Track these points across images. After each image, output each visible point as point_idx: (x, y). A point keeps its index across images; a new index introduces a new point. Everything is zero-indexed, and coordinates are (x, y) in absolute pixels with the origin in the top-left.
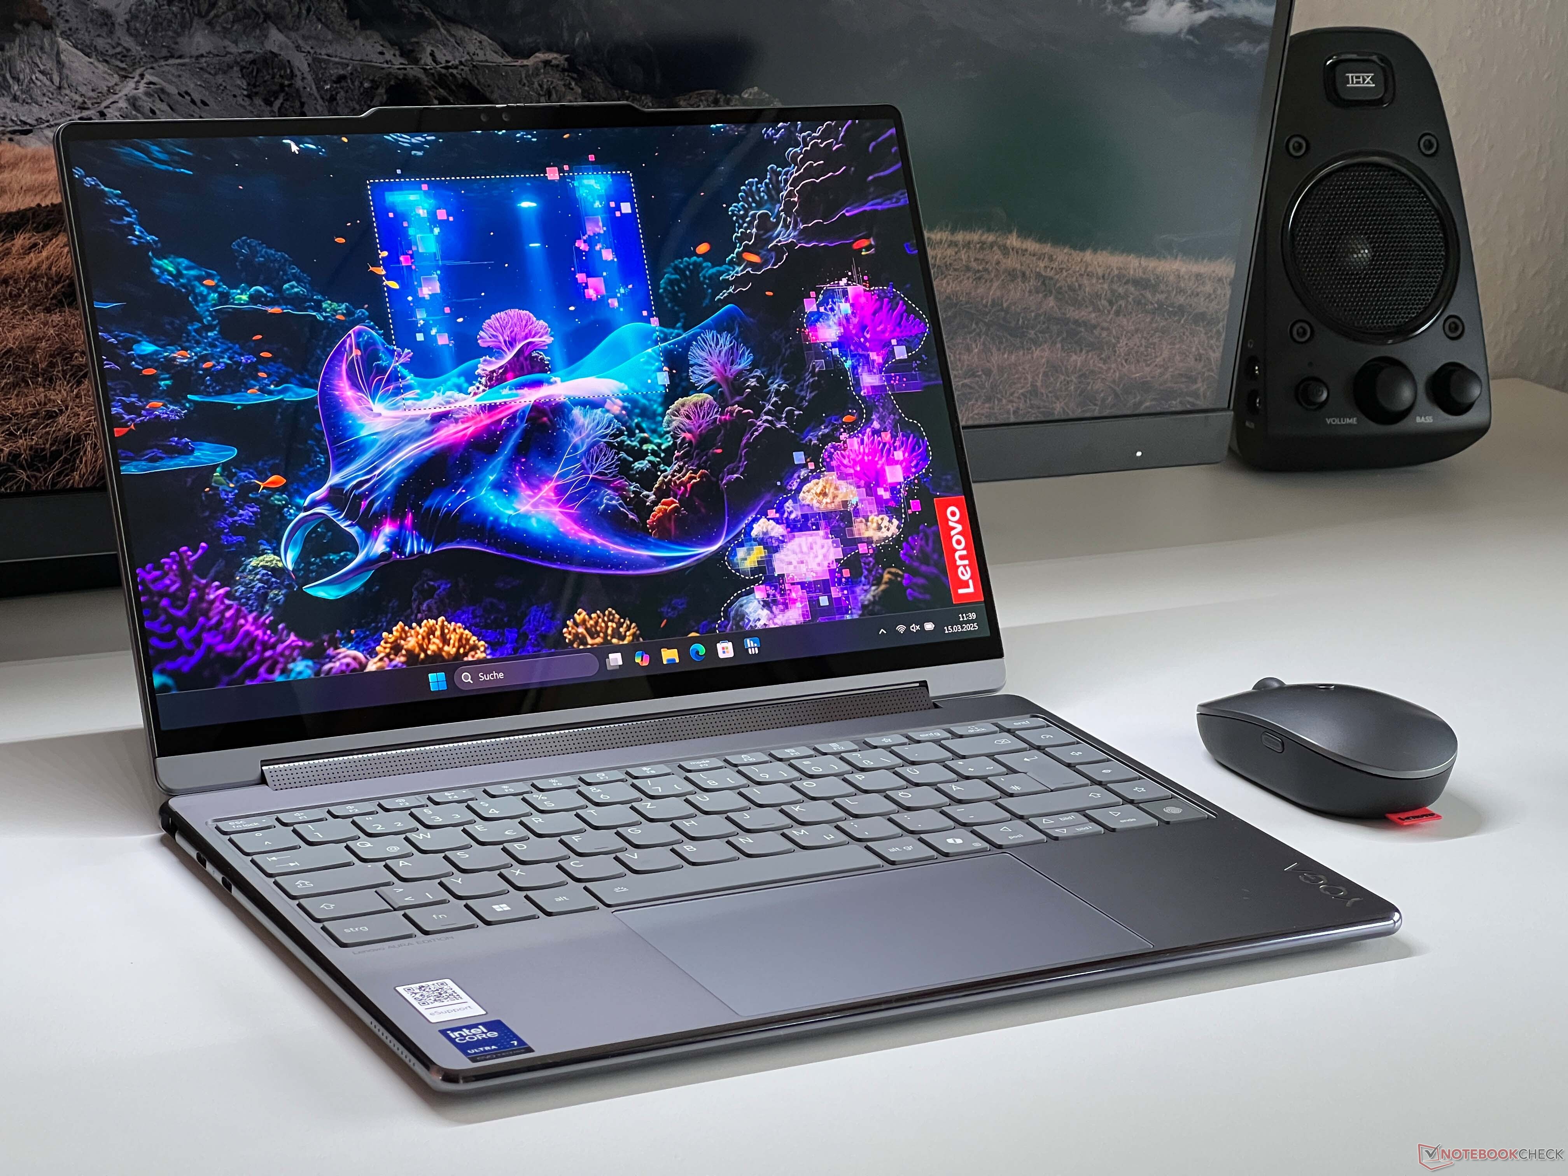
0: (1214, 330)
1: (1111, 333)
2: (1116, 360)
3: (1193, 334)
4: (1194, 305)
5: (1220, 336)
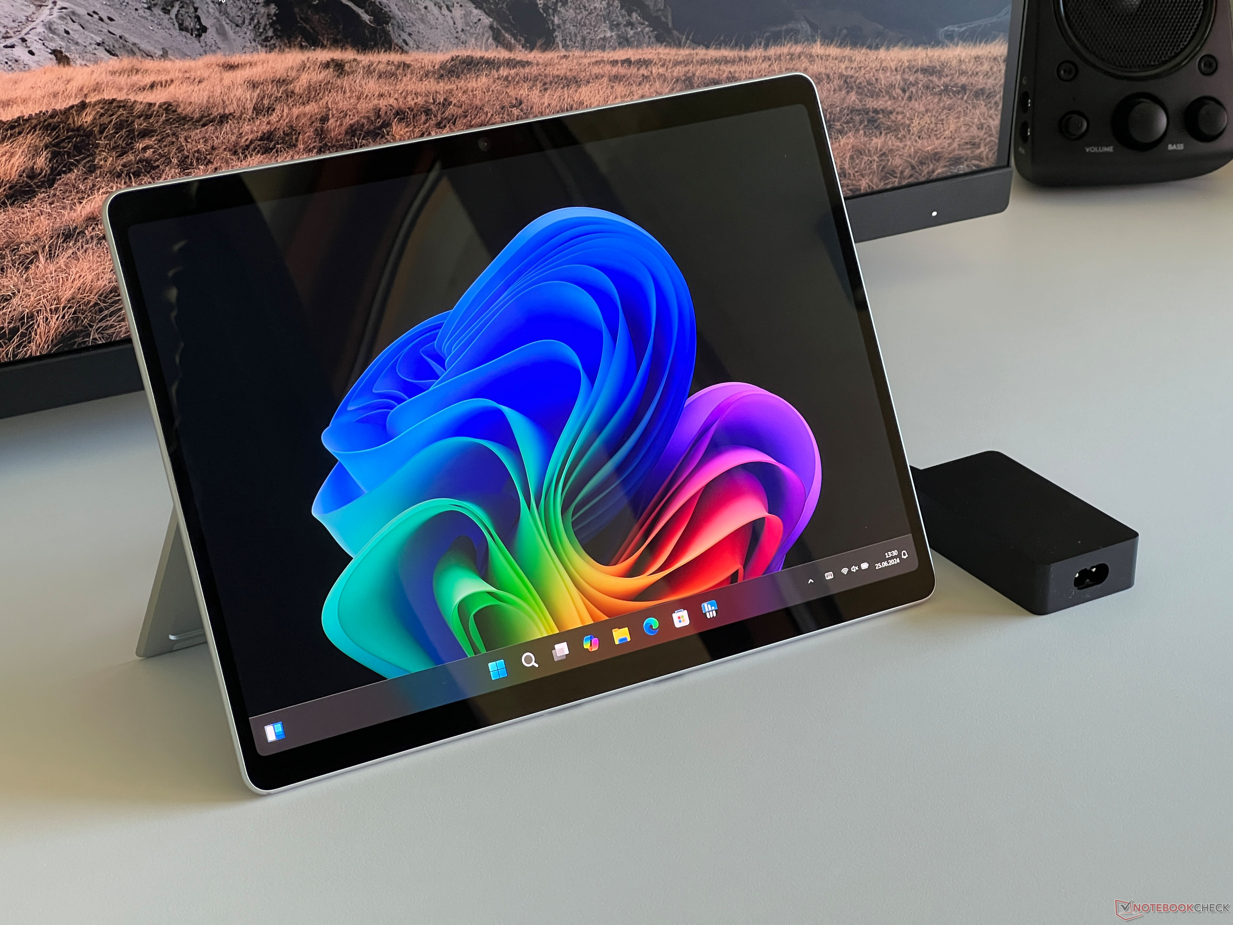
0: (993, 101)
1: (905, 116)
2: (910, 139)
3: (974, 107)
4: (974, 82)
5: (998, 106)
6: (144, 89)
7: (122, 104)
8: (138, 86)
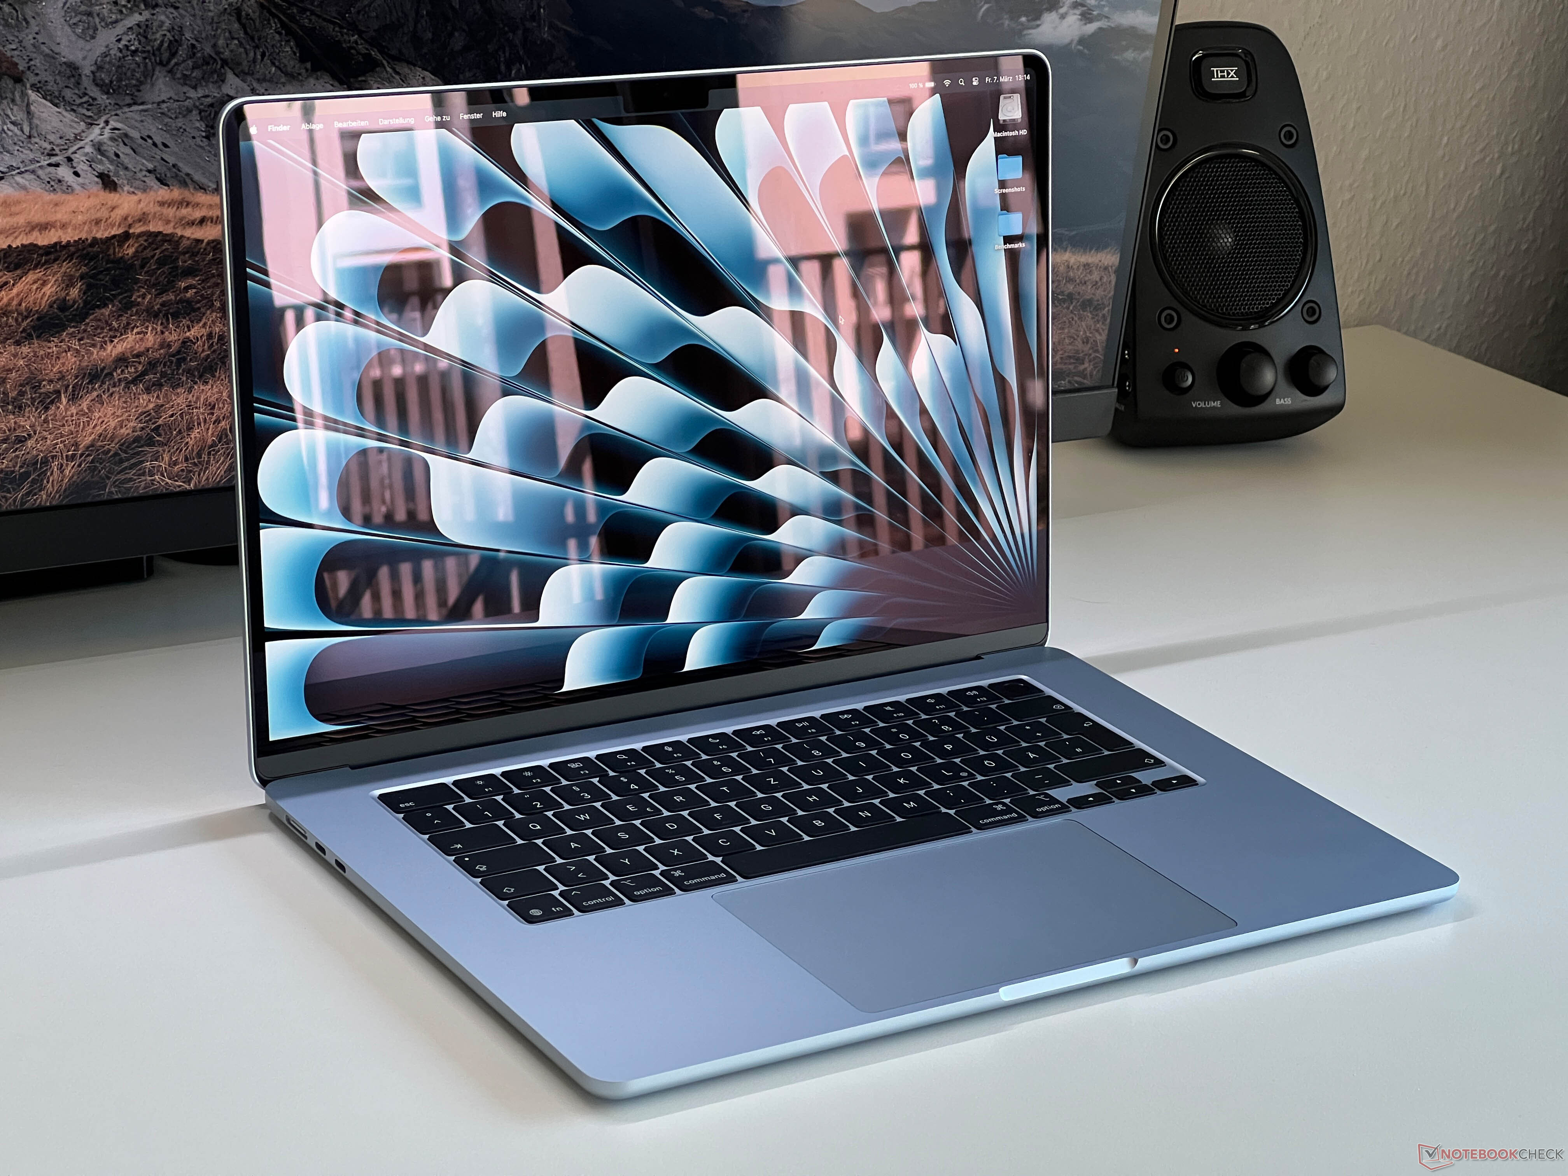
0: (1100, 315)
4: (1081, 292)
5: (1105, 320)
6: (193, 224)
7: (168, 238)
8: (187, 220)
